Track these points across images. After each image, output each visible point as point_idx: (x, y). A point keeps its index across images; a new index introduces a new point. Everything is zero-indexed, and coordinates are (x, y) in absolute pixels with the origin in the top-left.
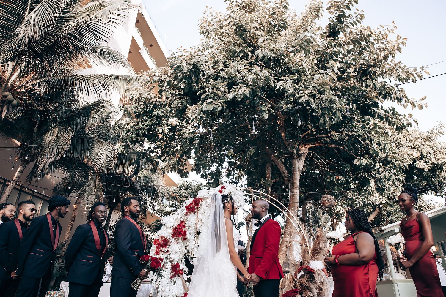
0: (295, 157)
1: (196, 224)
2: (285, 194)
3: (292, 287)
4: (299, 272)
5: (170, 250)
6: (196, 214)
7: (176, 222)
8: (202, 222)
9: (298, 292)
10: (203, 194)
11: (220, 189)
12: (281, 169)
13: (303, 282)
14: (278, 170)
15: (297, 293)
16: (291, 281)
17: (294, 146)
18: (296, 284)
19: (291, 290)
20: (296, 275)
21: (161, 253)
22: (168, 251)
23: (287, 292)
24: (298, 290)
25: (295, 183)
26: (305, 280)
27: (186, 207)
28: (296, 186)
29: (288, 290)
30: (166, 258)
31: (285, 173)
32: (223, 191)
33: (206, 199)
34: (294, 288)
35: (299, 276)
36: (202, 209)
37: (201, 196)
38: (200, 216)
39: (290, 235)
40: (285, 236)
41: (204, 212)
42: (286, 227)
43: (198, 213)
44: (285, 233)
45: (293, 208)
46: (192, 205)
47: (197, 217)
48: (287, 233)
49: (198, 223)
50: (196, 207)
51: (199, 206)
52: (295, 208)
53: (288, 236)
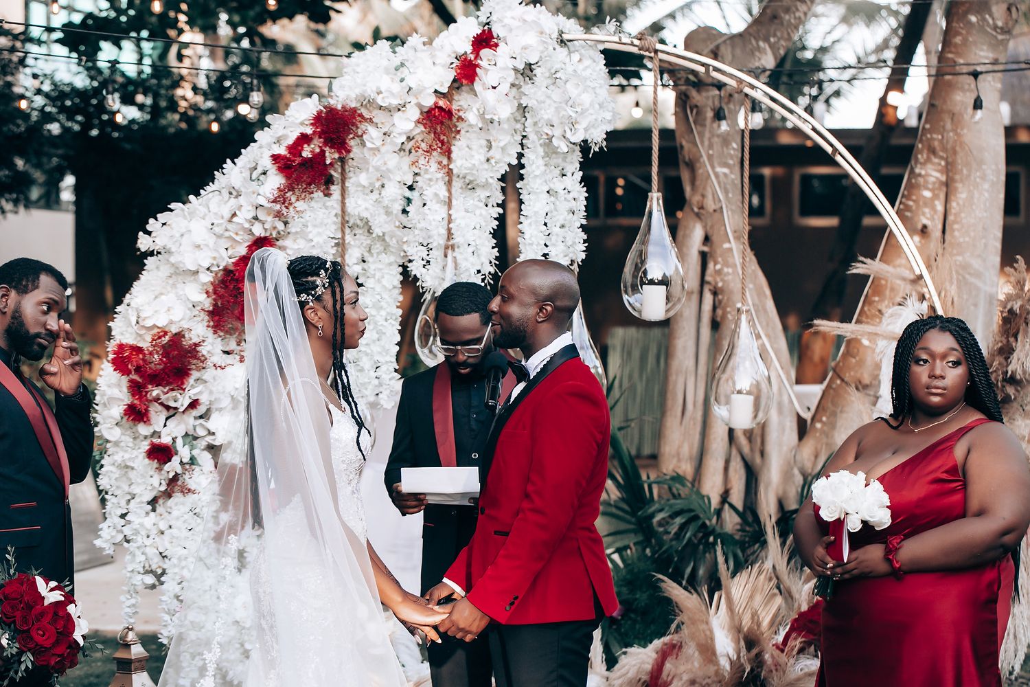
5: (204, 399)
6: (335, 189)
7: (225, 243)
10: (371, 88)
11: (468, 50)
21: (157, 416)
22: (194, 404)
27: (276, 158)
30: (187, 435)
32: (484, 63)
36: (371, 169)
37: (358, 91)
38: (360, 202)
39: (944, 189)
40: (914, 198)
41: (378, 184)
42: (928, 139)
43: (347, 184)
44: (920, 175)
45: (973, 19)
46: (312, 146)
47: (343, 211)
48: (926, 182)
49: (352, 243)
50: (331, 156)
51: (349, 151)
52: (991, 15)
53: (935, 197)
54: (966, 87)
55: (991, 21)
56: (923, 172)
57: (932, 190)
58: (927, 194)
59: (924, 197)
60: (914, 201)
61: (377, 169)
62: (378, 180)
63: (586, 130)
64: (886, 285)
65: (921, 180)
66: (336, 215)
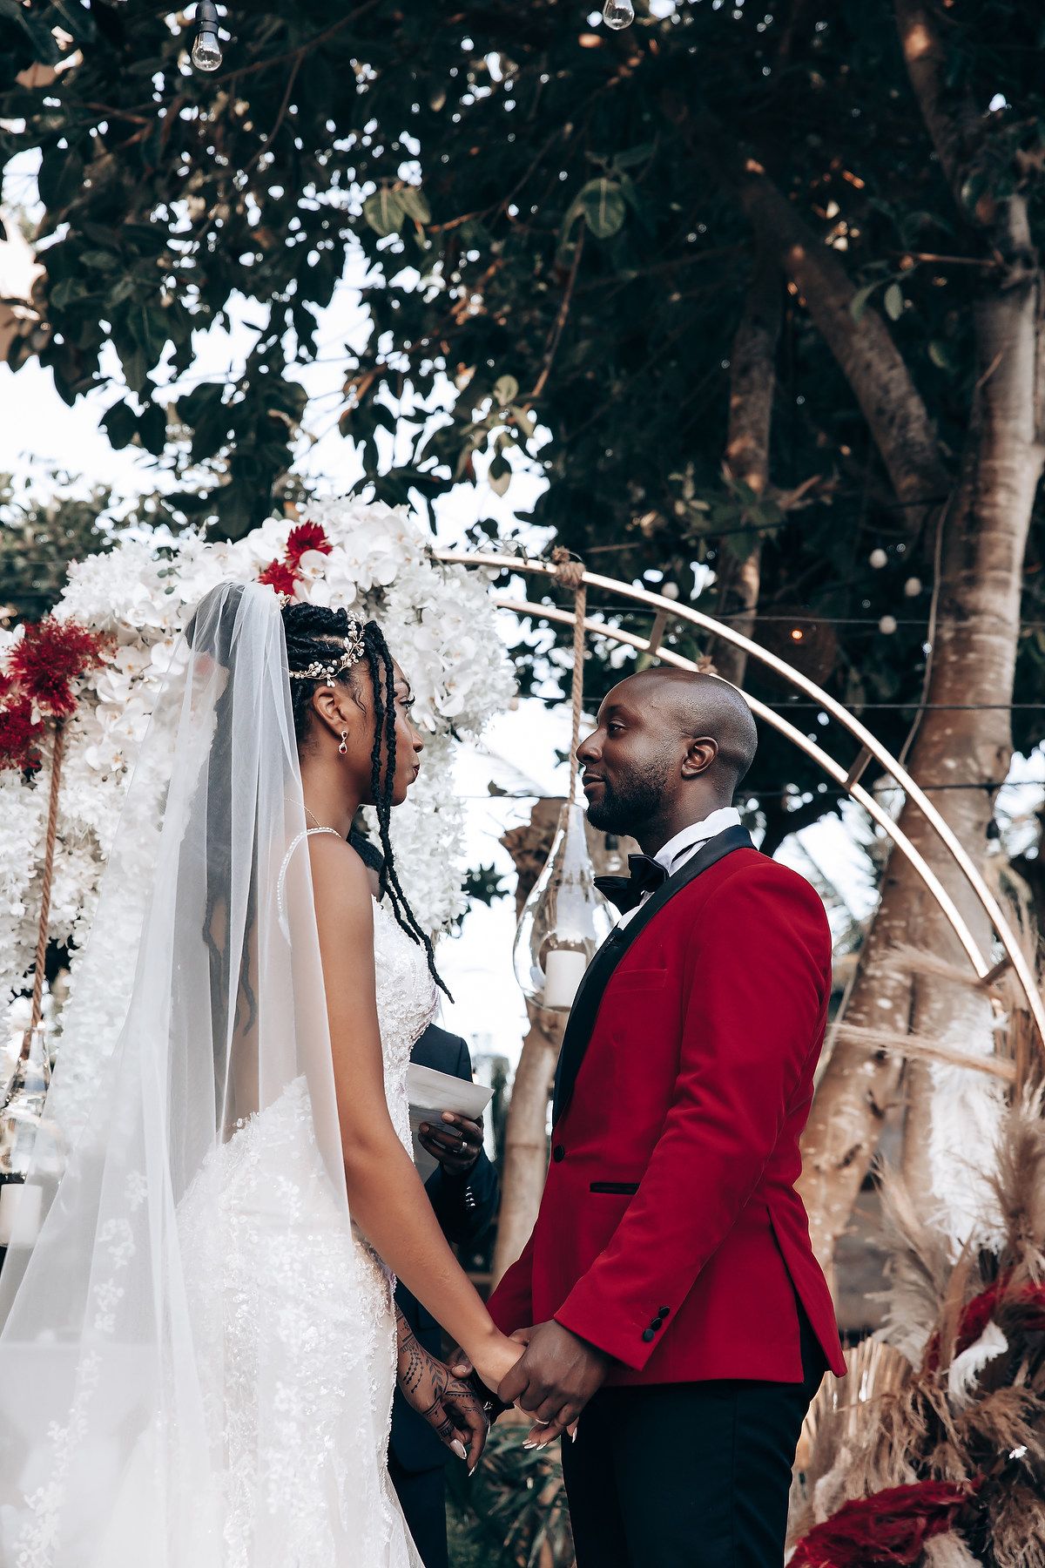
0: (1018, 273)
1: (44, 873)
2: (888, 625)
3: (900, 1464)
4: (970, 1337)
6: (43, 778)
8: (96, 858)
9: (943, 1511)
10: (116, 598)
11: (281, 556)
12: (867, 389)
13: (1002, 1424)
14: (845, 394)
15: (938, 1520)
16: (896, 1417)
17: (1015, 169)
18: (935, 1433)
19: (887, 1494)
20: (936, 1356)
23: (851, 1506)
24: (951, 1490)
25: (991, 524)
26: (1013, 1410)
28: (998, 554)
29: (855, 1493)
31: (905, 424)
32: (306, 572)
33: (143, 640)
34: (912, 1479)
35: (966, 1366)
36: (106, 739)
37: (94, 608)
38: (82, 796)
39: (908, 998)
40: (865, 1009)
41: (116, 766)
42: (885, 929)
43: (63, 769)
44: (873, 977)
45: (951, 764)
46: (10, 696)
47: (53, 810)
48: (883, 986)
49: (64, 867)
50: (39, 712)
51: (72, 708)
52: (976, 758)
53: (896, 1008)
54: (941, 856)
55: (975, 767)
56: (878, 973)
57: (892, 999)
58: (885, 1004)
59: (881, 1008)
60: (865, 1013)
61: (116, 739)
62: (116, 760)
63: (468, 698)
64: (825, 1132)
65: (875, 984)
66: (40, 819)
